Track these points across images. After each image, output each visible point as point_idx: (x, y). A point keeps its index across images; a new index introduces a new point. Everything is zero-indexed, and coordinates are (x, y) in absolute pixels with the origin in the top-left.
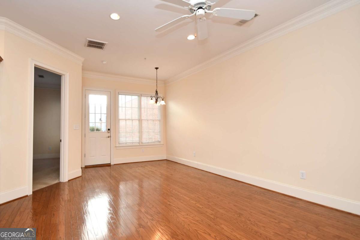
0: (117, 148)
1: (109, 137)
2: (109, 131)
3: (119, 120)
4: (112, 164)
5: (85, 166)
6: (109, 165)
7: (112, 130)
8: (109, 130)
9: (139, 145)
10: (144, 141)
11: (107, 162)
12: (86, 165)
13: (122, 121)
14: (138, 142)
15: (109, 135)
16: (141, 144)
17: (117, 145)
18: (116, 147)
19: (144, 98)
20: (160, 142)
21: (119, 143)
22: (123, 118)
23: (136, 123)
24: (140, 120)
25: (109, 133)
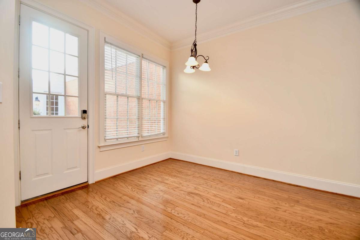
0: (102, 149)
1: (83, 128)
2: (85, 115)
3: (105, 94)
4: (90, 182)
5: (22, 202)
6: (85, 187)
7: (90, 113)
8: (85, 112)
10: (145, 134)
11: (80, 180)
12: (23, 200)
13: (110, 96)
14: (137, 135)
15: (84, 123)
16: (140, 139)
17: (102, 144)
18: (99, 147)
19: (145, 63)
20: (164, 134)
21: (105, 140)
22: (113, 90)
23: (134, 103)
24: (140, 99)
25: (84, 118)
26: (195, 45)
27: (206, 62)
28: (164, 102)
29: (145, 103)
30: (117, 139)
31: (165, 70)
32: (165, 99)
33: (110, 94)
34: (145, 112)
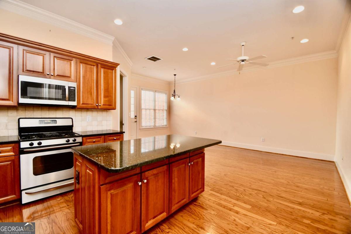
0: (141, 130)
1: (135, 122)
3: (142, 109)
7: (138, 116)
8: (136, 116)
9: (153, 127)
10: (157, 125)
13: (143, 110)
14: (153, 125)
15: (135, 120)
16: (155, 127)
17: (141, 128)
18: (140, 129)
19: (157, 94)
20: (166, 125)
21: (142, 126)
22: (144, 108)
23: (152, 112)
24: (155, 110)
25: (136, 119)
26: (175, 91)
27: (179, 97)
28: (166, 110)
29: (157, 111)
30: (146, 126)
31: (166, 95)
32: (166, 109)
33: (144, 109)
34: (157, 115)
